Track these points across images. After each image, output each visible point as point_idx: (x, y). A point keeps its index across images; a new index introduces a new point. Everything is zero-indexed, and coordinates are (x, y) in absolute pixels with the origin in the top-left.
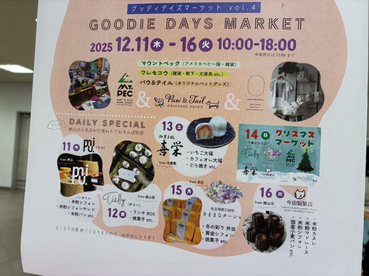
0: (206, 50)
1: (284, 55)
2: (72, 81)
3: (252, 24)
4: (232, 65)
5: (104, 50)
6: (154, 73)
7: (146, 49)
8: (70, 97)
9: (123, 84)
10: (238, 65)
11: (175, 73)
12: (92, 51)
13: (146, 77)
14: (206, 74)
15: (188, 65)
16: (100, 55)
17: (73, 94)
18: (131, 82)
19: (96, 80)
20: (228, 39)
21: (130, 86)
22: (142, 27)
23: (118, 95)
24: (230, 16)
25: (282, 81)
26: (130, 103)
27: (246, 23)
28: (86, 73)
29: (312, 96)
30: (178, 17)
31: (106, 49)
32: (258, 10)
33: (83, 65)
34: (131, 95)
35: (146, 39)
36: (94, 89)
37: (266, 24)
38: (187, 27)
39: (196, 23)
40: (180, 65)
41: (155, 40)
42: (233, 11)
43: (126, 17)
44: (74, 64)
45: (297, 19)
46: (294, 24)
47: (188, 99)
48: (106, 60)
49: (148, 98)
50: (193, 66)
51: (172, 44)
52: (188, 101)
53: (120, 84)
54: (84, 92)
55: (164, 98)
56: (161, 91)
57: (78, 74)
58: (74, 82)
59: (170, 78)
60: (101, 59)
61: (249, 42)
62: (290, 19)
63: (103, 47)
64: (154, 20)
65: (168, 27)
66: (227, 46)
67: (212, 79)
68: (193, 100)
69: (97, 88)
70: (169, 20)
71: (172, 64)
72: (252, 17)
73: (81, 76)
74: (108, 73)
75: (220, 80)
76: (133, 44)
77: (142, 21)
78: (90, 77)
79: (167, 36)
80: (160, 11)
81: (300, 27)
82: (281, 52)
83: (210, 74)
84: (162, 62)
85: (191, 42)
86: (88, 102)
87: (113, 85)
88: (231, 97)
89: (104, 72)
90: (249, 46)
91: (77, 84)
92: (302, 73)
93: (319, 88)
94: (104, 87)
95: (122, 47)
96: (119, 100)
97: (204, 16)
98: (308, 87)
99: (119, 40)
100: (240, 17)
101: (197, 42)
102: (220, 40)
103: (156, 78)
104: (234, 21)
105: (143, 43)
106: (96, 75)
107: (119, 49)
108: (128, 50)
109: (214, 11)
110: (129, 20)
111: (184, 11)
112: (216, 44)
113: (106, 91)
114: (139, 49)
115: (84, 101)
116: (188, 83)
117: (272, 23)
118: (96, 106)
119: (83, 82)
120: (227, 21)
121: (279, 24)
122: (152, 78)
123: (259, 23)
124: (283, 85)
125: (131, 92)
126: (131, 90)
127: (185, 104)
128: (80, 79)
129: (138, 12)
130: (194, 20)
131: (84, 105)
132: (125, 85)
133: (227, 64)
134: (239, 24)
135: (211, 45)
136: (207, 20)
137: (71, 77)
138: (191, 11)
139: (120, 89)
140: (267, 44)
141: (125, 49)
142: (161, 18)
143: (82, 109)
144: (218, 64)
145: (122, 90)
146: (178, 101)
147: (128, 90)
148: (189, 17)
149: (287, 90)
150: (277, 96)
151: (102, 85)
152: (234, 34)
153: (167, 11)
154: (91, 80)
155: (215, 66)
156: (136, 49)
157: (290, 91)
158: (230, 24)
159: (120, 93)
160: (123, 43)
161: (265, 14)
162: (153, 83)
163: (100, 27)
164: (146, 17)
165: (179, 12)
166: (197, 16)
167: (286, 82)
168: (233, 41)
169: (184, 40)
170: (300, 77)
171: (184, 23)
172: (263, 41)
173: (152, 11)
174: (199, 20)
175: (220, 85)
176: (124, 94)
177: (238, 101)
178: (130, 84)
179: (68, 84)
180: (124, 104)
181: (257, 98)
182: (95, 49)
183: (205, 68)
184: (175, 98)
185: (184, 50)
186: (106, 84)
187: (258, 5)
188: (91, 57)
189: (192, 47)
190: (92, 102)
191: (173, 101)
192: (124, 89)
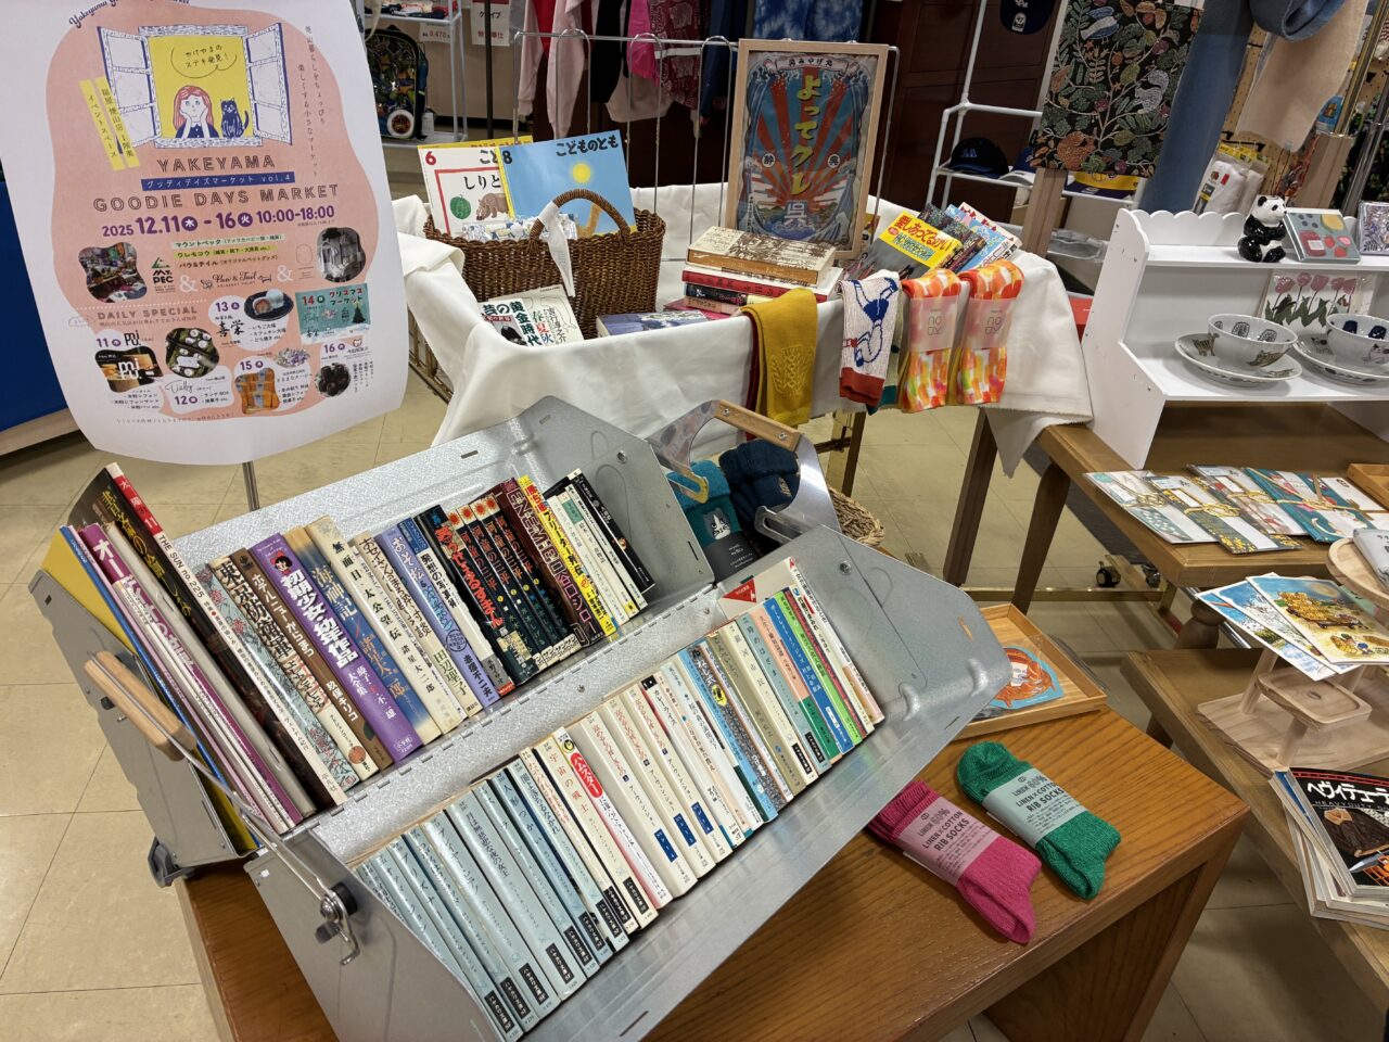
0: (246, 225)
1: (325, 222)
2: (87, 271)
3: (289, 194)
4: (277, 237)
5: (122, 234)
6: (194, 254)
7: (178, 229)
8: (91, 290)
9: (158, 269)
10: (283, 237)
11: (218, 252)
12: (105, 235)
13: (186, 260)
14: (252, 249)
15: (231, 243)
16: (119, 239)
17: (93, 285)
18: (168, 266)
19: (121, 268)
20: (267, 212)
21: (168, 272)
22: (166, 205)
23: (155, 282)
24: (266, 187)
25: (327, 247)
26: (172, 289)
27: (282, 194)
28: (105, 261)
29: (355, 257)
30: (208, 192)
31: (125, 231)
32: (292, 180)
33: (99, 252)
34: (172, 281)
35: (175, 218)
36: (120, 278)
37: (303, 194)
38: (221, 202)
39: (230, 197)
40: (222, 243)
41: (186, 219)
42: (267, 182)
43: (142, 195)
44: (84, 251)
45: (331, 186)
46: (329, 191)
47: (238, 276)
48: (128, 245)
49: (194, 282)
50: (236, 242)
51: (208, 222)
52: (238, 279)
53: (154, 270)
54: (108, 282)
55: (212, 279)
56: (207, 273)
57: (93, 262)
58: (90, 272)
59: (213, 257)
60: (122, 244)
61: (290, 213)
62: (324, 187)
63: (120, 230)
64: (178, 196)
65: (198, 204)
66: (268, 219)
67: (260, 253)
68: (243, 277)
69: (125, 276)
70: (197, 196)
71: (212, 243)
72: (288, 187)
73: (98, 264)
74: (135, 258)
75: (268, 253)
76: (158, 225)
77: (164, 198)
78: (111, 264)
79: (199, 214)
80: (184, 186)
81: (334, 194)
82: (322, 220)
83: (256, 249)
84: (201, 241)
85: (228, 219)
86: (117, 293)
87: (146, 272)
88: (282, 269)
89: (129, 259)
90: (290, 217)
91: (96, 274)
92: (343, 237)
93: (360, 249)
94: (134, 275)
95: (146, 229)
96: (157, 287)
97: (237, 189)
98: (351, 249)
99: (140, 221)
100: (276, 188)
101: (235, 217)
102: (259, 213)
103: (197, 260)
104: (270, 192)
105: (172, 224)
106: (119, 262)
107: (143, 232)
108: (155, 232)
109: (247, 183)
110: (148, 198)
111: (212, 185)
112: (256, 218)
113: (138, 278)
114: (168, 230)
115: (111, 291)
116: (235, 261)
117: (309, 192)
118: (129, 297)
119: (103, 271)
120: (263, 193)
121: (315, 191)
122: (192, 259)
123: (296, 193)
124: (329, 250)
125: (171, 277)
126: (170, 275)
127: (236, 282)
128: (99, 268)
129: (156, 187)
130: (226, 194)
131: (112, 297)
132: (161, 271)
133: (272, 238)
134: (276, 195)
135: (251, 219)
136: (241, 193)
137: (85, 266)
138: (220, 184)
139: (156, 276)
140: (308, 213)
141: (150, 231)
142: (187, 194)
143: (110, 301)
144: (263, 238)
145: (159, 277)
146: (227, 280)
147: (166, 276)
148: (221, 190)
149: (333, 254)
150: (325, 261)
151: (131, 273)
152: (274, 206)
153: (192, 186)
154: (113, 269)
155: (260, 241)
156: (164, 230)
157: (336, 255)
158: (267, 196)
159: (156, 280)
160: (146, 225)
161: (301, 182)
162: (196, 265)
163: (109, 206)
164: (169, 193)
165: (207, 186)
166: (229, 189)
167: (330, 248)
168: (273, 213)
169: (220, 216)
170: (343, 240)
171: (216, 197)
172: (303, 210)
173: (174, 186)
174: (232, 193)
175: (268, 258)
176: (162, 280)
177: (290, 272)
178: (167, 269)
179: (84, 275)
180: (165, 291)
181: (307, 266)
182: (109, 232)
183: (250, 243)
184: (224, 278)
185: (222, 227)
186: (135, 271)
187: (292, 174)
188: (109, 242)
189: (230, 223)
190: (122, 292)
191: (223, 281)
192: (161, 275)
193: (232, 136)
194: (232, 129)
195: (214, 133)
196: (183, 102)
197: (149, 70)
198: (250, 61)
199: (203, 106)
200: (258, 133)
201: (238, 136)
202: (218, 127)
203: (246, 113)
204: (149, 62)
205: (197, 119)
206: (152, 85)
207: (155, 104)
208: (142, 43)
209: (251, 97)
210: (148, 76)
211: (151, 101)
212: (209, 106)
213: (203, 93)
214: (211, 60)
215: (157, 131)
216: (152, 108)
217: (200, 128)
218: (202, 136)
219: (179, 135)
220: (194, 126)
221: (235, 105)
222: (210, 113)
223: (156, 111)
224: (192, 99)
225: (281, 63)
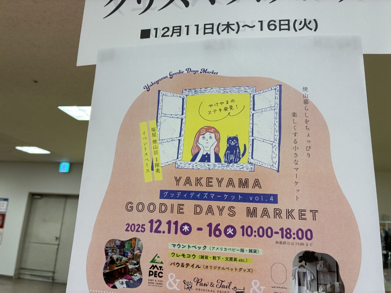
0: (230, 236)
1: (302, 244)
2: (107, 258)
3: (271, 213)
4: (255, 252)
5: (137, 231)
6: (183, 255)
7: (176, 233)
8: (105, 274)
9: (154, 264)
10: (261, 252)
11: (202, 257)
12: (127, 230)
13: (176, 260)
14: (231, 259)
15: (215, 250)
16: (133, 235)
17: (107, 271)
18: (162, 263)
19: (130, 259)
20: (250, 227)
21: (161, 267)
22: (172, 211)
23: (150, 275)
24: (252, 205)
25: (302, 270)
26: (160, 284)
27: (265, 213)
28: (121, 252)
29: (333, 286)
30: (205, 204)
31: (140, 229)
32: (275, 201)
33: (118, 243)
34: (162, 277)
35: (176, 223)
36: (126, 268)
37: (284, 214)
38: (213, 214)
39: (221, 210)
40: (207, 250)
41: (184, 224)
42: (254, 201)
43: (158, 201)
44: (110, 241)
45: (311, 211)
46: (309, 215)
47: (216, 283)
48: (139, 240)
49: (178, 281)
50: (219, 251)
51: (200, 229)
52: (215, 286)
53: (152, 264)
54: (117, 270)
55: (192, 282)
56: (190, 274)
57: (113, 252)
58: (109, 259)
59: (197, 261)
60: (135, 239)
61: (269, 230)
62: (305, 211)
63: (137, 227)
64: (183, 205)
65: (196, 213)
66: (249, 233)
67: (237, 265)
68: (220, 284)
69: (130, 267)
70: (196, 206)
71: (200, 248)
72: (271, 207)
73: (115, 253)
74: (141, 252)
75: (244, 265)
76: (164, 227)
77: (172, 206)
78: (124, 255)
79: (196, 221)
80: (188, 198)
81: (314, 218)
82: (300, 241)
83: (235, 259)
84: (191, 245)
85: (217, 228)
86: (121, 280)
87: (145, 265)
88: (256, 284)
89: (137, 252)
90: (269, 234)
92: (321, 263)
93: (339, 279)
94: (137, 266)
95: (154, 228)
96: (150, 280)
97: (228, 204)
98: (328, 277)
99: (151, 222)
100: (260, 207)
101: (222, 228)
102: (243, 227)
103: (185, 261)
104: (255, 210)
105: (173, 227)
106: (130, 254)
107: (151, 231)
108: (160, 232)
109: (236, 200)
110: (161, 204)
111: (209, 199)
112: (239, 231)
113: (139, 270)
114: (169, 232)
115: (117, 279)
116: (215, 268)
117: (289, 214)
118: (128, 286)
119: (117, 259)
120: (248, 209)
121: (296, 214)
122: (181, 260)
123: (278, 213)
124: (305, 274)
125: (162, 273)
126: (161, 271)
127: (213, 289)
128: (115, 257)
129: (168, 197)
130: (218, 207)
131: (117, 283)
132: (156, 266)
133: (251, 251)
134: (259, 213)
135: (235, 232)
136: (231, 208)
137: (107, 254)
138: (216, 199)
139: (151, 270)
140: (286, 233)
141: (157, 231)
142: (189, 204)
143: (114, 287)
144: (242, 250)
145: (154, 271)
146: (205, 285)
147: (159, 271)
148: (215, 204)
149: (309, 279)
150: (300, 284)
151: (135, 264)
152: (256, 223)
153: (195, 198)
154: (124, 259)
155: (239, 252)
156: (166, 231)
157: (312, 280)
158: (251, 213)
159: (151, 273)
160: (155, 226)
161: (283, 204)
162: (183, 266)
163: (135, 208)
164: (176, 202)
165: (205, 199)
166: (221, 204)
167: (306, 271)
168: (255, 229)
169: (210, 225)
170: (320, 266)
171: (210, 210)
172: (282, 229)
173: (181, 198)
174: (223, 207)
175: (245, 271)
176: (155, 274)
177: (263, 288)
178: (161, 265)
179: (103, 260)
180: (155, 284)
181: (280, 286)
182: (129, 229)
183: (230, 253)
184: (203, 282)
185: (210, 235)
186: (138, 263)
187: (275, 196)
188: (125, 236)
189: (217, 233)
190: (124, 280)
191: (201, 285)
192: (156, 269)
193: (231, 162)
194: (232, 157)
195: (218, 160)
196: (201, 137)
197: (184, 116)
198: (254, 110)
199: (214, 140)
200: (252, 161)
201: (236, 162)
202: (222, 155)
203: (245, 145)
204: (184, 111)
205: (208, 149)
206: (183, 125)
207: (182, 138)
208: (183, 99)
209: (251, 134)
210: (182, 120)
211: (180, 136)
212: (218, 140)
213: (216, 132)
214: (226, 109)
215: (179, 156)
216: (179, 140)
217: (209, 155)
218: (209, 161)
219: (193, 160)
220: (204, 154)
221: (237, 140)
222: (218, 146)
223: (182, 143)
224: (207, 135)
225: (278, 111)
